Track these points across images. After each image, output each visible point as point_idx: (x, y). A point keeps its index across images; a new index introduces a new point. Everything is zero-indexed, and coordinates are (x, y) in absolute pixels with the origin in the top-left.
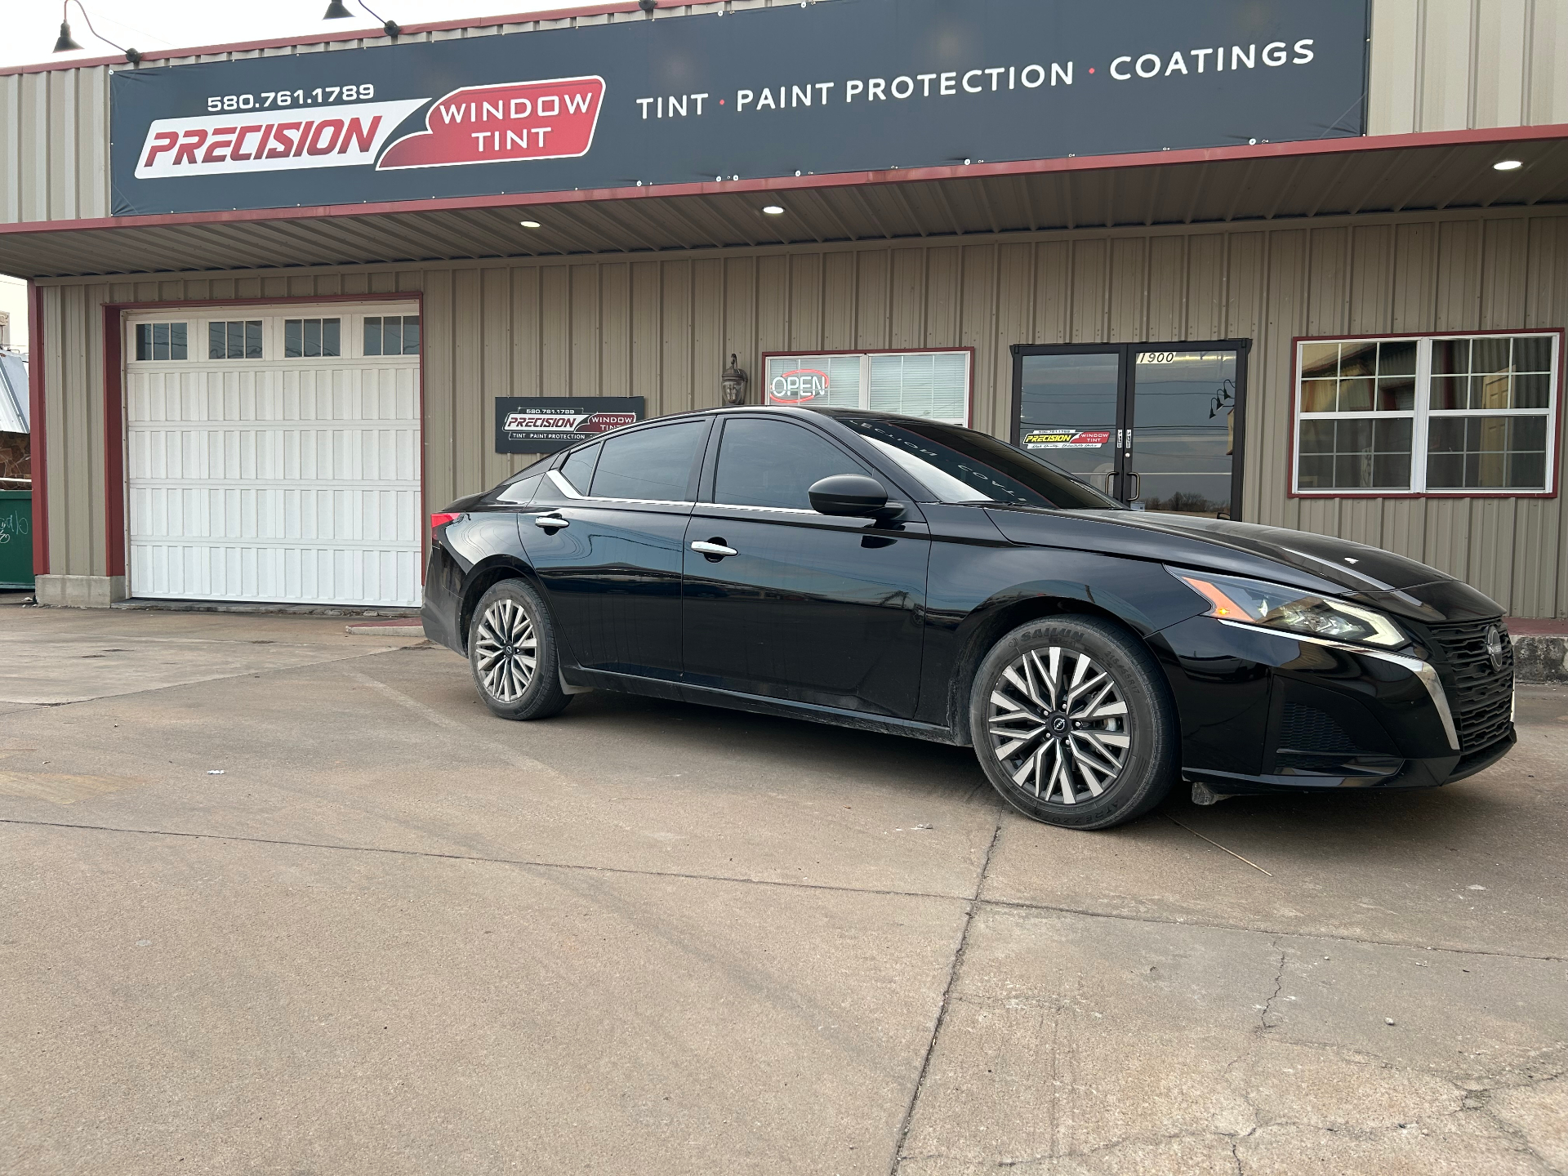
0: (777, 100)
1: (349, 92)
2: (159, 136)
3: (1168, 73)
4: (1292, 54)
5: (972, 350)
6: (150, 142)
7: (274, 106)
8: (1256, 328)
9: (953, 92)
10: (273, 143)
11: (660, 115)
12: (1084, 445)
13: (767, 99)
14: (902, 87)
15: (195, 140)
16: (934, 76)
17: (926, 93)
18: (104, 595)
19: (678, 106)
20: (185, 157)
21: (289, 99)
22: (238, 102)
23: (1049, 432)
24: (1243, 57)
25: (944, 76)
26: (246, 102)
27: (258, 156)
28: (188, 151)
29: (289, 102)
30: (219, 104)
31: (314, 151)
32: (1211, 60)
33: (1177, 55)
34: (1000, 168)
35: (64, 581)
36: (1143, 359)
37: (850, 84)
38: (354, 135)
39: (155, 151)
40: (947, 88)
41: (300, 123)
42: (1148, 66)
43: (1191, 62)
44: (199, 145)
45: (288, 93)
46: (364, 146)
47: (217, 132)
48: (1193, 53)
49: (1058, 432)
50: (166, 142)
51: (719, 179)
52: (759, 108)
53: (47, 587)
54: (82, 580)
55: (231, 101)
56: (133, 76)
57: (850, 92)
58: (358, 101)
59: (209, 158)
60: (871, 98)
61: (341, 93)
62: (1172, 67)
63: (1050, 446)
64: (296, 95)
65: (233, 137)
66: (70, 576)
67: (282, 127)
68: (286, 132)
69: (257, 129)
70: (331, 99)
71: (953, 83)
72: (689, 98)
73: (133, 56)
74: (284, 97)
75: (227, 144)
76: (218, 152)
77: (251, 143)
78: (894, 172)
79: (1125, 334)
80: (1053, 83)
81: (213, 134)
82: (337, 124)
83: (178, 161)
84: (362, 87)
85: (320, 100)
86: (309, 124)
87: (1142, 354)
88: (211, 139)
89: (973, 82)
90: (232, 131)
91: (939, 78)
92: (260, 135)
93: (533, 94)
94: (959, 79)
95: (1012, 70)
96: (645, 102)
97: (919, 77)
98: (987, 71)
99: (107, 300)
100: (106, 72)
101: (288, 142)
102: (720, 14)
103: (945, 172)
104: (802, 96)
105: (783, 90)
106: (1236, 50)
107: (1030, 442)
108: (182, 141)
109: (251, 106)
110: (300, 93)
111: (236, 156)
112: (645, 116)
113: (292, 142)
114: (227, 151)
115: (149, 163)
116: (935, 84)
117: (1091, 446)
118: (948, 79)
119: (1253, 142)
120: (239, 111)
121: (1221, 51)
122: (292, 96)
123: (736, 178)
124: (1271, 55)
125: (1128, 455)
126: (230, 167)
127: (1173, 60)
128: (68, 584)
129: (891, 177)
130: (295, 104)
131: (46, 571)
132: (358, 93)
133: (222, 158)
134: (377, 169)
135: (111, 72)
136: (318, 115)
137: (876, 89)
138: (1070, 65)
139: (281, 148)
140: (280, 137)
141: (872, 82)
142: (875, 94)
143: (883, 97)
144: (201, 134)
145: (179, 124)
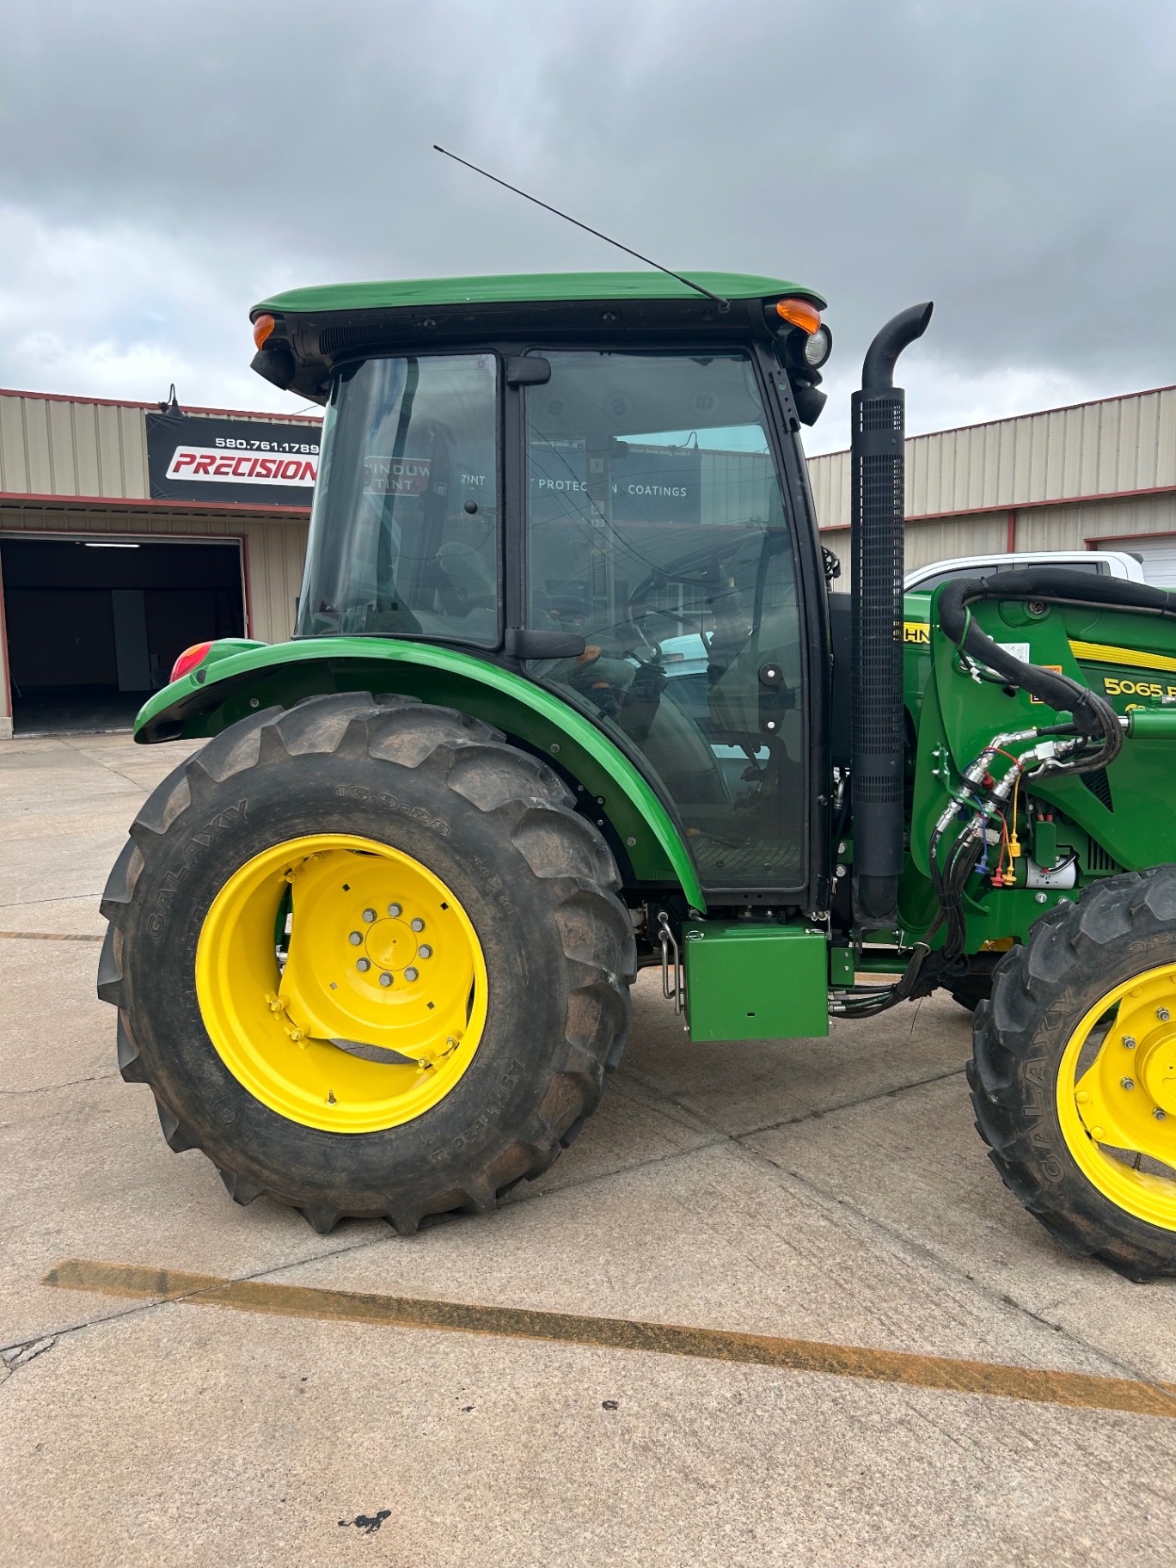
1: (305, 448)
2: (182, 456)
3: (645, 493)
4: (680, 493)
6: (176, 458)
7: (259, 449)
9: (577, 489)
10: (259, 469)
11: (468, 483)
14: (559, 485)
15: (208, 461)
16: (571, 482)
17: (568, 488)
19: (475, 480)
20: (201, 470)
21: (268, 446)
22: (236, 444)
24: (667, 491)
25: (574, 482)
27: (250, 475)
28: (203, 467)
29: (268, 448)
30: (223, 443)
31: (284, 476)
32: (658, 490)
33: (648, 488)
37: (540, 480)
38: (308, 473)
39: (180, 463)
41: (275, 461)
42: (640, 490)
43: (652, 490)
44: (211, 464)
45: (267, 443)
46: (314, 477)
47: (222, 458)
48: (653, 487)
50: (188, 459)
55: (231, 442)
56: (163, 418)
57: (540, 484)
58: (310, 453)
59: (217, 472)
60: (548, 487)
61: (300, 448)
62: (647, 491)
64: (272, 445)
65: (234, 463)
67: (264, 461)
68: (268, 464)
69: (249, 460)
70: (294, 450)
71: (577, 486)
72: (479, 477)
73: (162, 406)
74: (265, 445)
75: (230, 466)
76: (223, 470)
77: (245, 467)
80: (611, 491)
81: (220, 459)
82: (298, 464)
83: (196, 471)
84: (312, 447)
85: (287, 450)
86: (281, 462)
88: (218, 462)
89: (584, 486)
90: (233, 459)
92: (250, 464)
97: (566, 482)
100: (142, 413)
101: (269, 470)
108: (198, 460)
109: (244, 446)
110: (275, 444)
111: (235, 473)
113: (271, 470)
114: (230, 470)
115: (176, 470)
116: (571, 485)
120: (236, 448)
121: (661, 488)
122: (270, 446)
124: (674, 492)
126: (231, 479)
130: (272, 450)
132: (310, 449)
133: (227, 474)
135: (146, 412)
136: (287, 457)
137: (550, 484)
138: (616, 485)
140: (263, 466)
141: (548, 481)
143: (552, 488)
144: (213, 459)
145: (198, 451)
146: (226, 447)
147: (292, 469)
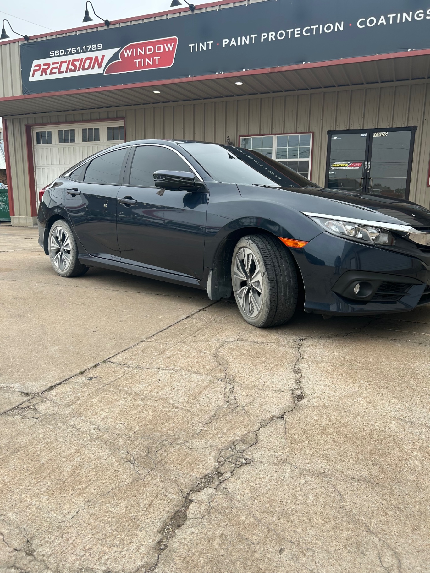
0: (237, 42)
1: (94, 47)
2: (36, 66)
3: (379, 24)
4: (426, 15)
5: (313, 133)
6: (33, 68)
7: (71, 53)
8: (419, 122)
9: (299, 36)
10: (71, 67)
11: (197, 50)
12: (353, 168)
13: (233, 42)
14: (281, 35)
15: (46, 67)
16: (292, 30)
17: (290, 37)
18: (31, 223)
19: (203, 46)
20: (44, 73)
21: (75, 50)
22: (59, 53)
23: (340, 163)
24: (407, 17)
25: (296, 30)
26: (62, 52)
27: (66, 72)
28: (44, 71)
29: (75, 52)
30: (53, 53)
31: (84, 69)
32: (395, 18)
33: (382, 17)
34: (315, 65)
35: (19, 218)
36: (376, 135)
37: (262, 35)
38: (96, 63)
39: (35, 71)
40: (297, 34)
41: (79, 59)
42: (371, 22)
43: (387, 19)
44: (48, 68)
45: (75, 48)
46: (100, 67)
47: (53, 64)
48: (388, 16)
49: (343, 163)
50: (38, 68)
51: (217, 73)
52: (231, 46)
53: (14, 220)
54: (24, 218)
55: (57, 52)
56: (27, 45)
57: (262, 38)
58: (97, 50)
59: (51, 73)
60: (270, 40)
61: (92, 47)
62: (380, 22)
63: (340, 168)
64: (77, 49)
65: (58, 65)
66: (21, 217)
67: (74, 61)
68: (75, 63)
69: (65, 62)
70: (89, 50)
71: (299, 32)
72: (206, 43)
73: (26, 38)
74: (73, 50)
75: (56, 68)
77: (64, 67)
78: (277, 68)
79: (369, 126)
80: (336, 30)
81: (52, 64)
82: (91, 59)
83: (42, 75)
84: (98, 45)
85: (85, 50)
86: (82, 59)
87: (375, 133)
88: (52, 66)
89: (306, 32)
90: (57, 63)
91: (294, 30)
92: (66, 64)
93: (154, 44)
94: (301, 31)
95: (321, 26)
96: (191, 45)
97: (287, 31)
98: (312, 27)
99: (26, 123)
100: (18, 44)
102: (217, 10)
103: (296, 67)
104: (245, 40)
105: (239, 38)
106: (405, 14)
107: (333, 167)
108: (43, 67)
109: (63, 54)
110: (79, 48)
111: (60, 72)
112: (192, 51)
113: (76, 66)
114: (56, 70)
115: (33, 76)
116: (293, 33)
117: (355, 168)
118: (297, 31)
119: (409, 50)
120: (60, 56)
121: (399, 15)
122: (76, 50)
123: (223, 72)
124: (418, 16)
125: (368, 171)
126: (58, 76)
127: (381, 19)
128: (20, 219)
129: (276, 70)
130: (77, 52)
131: (14, 215)
132: (97, 47)
133: (55, 73)
134: (104, 74)
135: (20, 44)
136: (84, 56)
137: (272, 36)
138: (342, 23)
139: (73, 68)
140: (73, 64)
141: (270, 33)
142: (271, 38)
143: (274, 39)
144: (49, 65)
145: (42, 62)
146: (55, 56)
147: (88, 62)
